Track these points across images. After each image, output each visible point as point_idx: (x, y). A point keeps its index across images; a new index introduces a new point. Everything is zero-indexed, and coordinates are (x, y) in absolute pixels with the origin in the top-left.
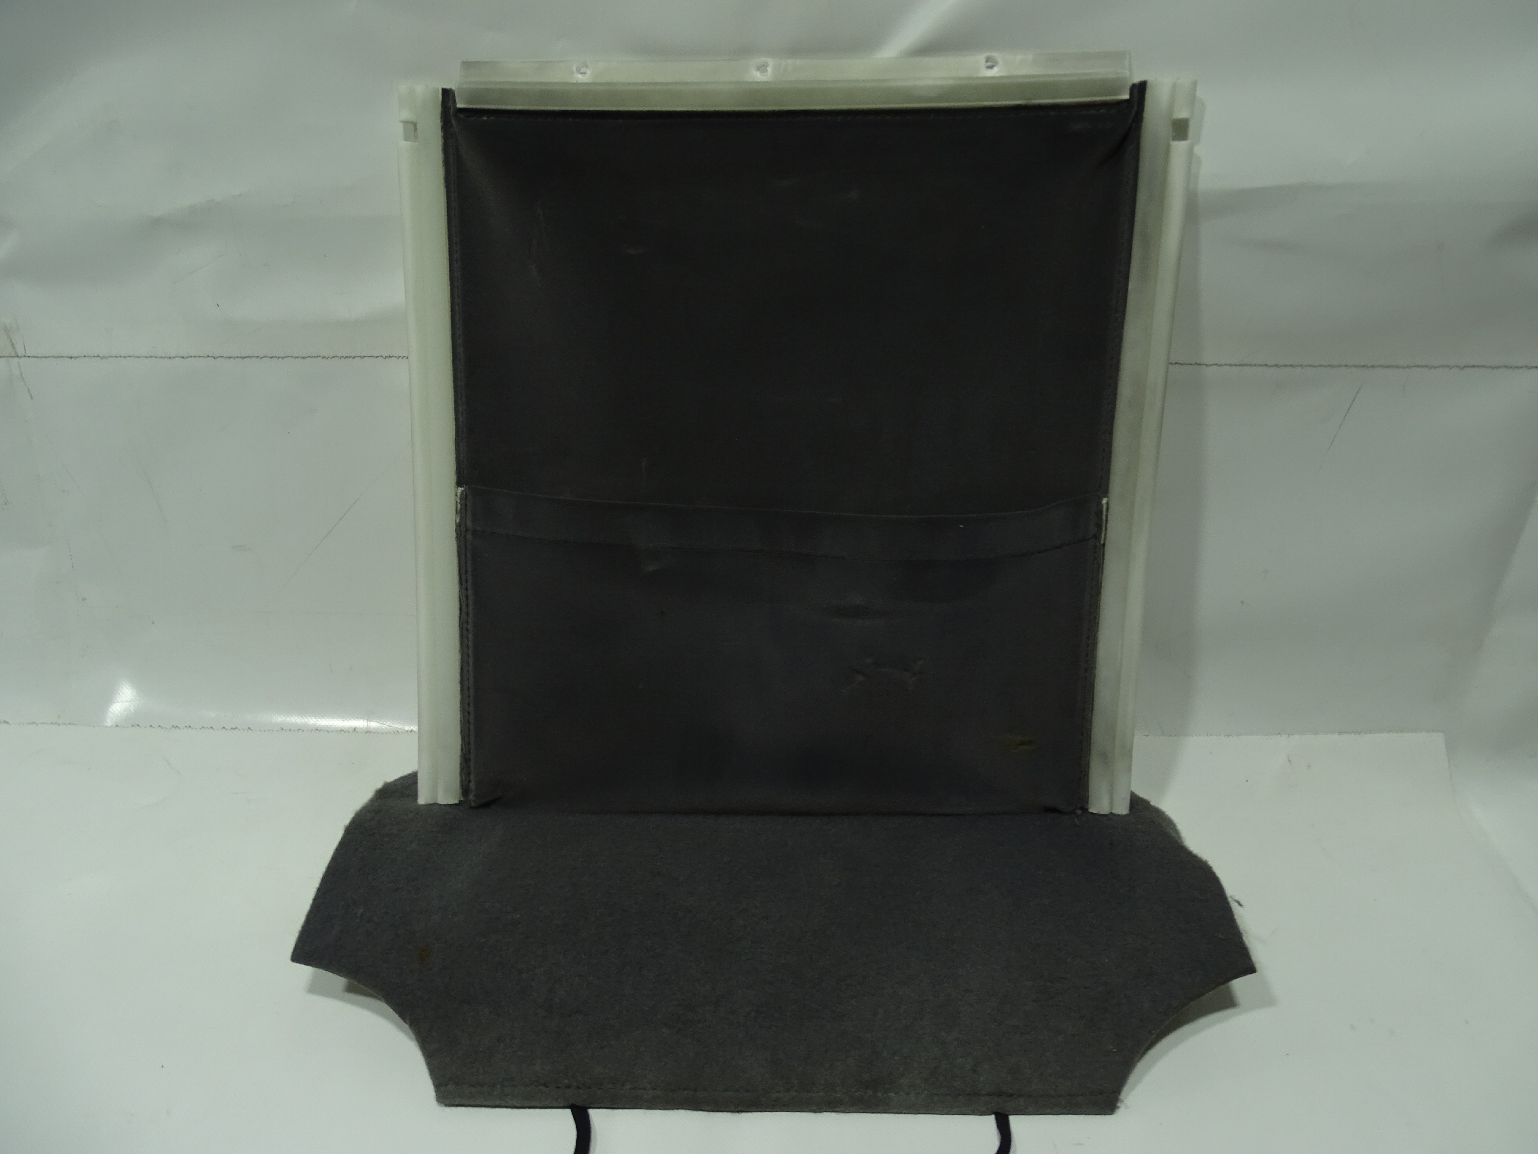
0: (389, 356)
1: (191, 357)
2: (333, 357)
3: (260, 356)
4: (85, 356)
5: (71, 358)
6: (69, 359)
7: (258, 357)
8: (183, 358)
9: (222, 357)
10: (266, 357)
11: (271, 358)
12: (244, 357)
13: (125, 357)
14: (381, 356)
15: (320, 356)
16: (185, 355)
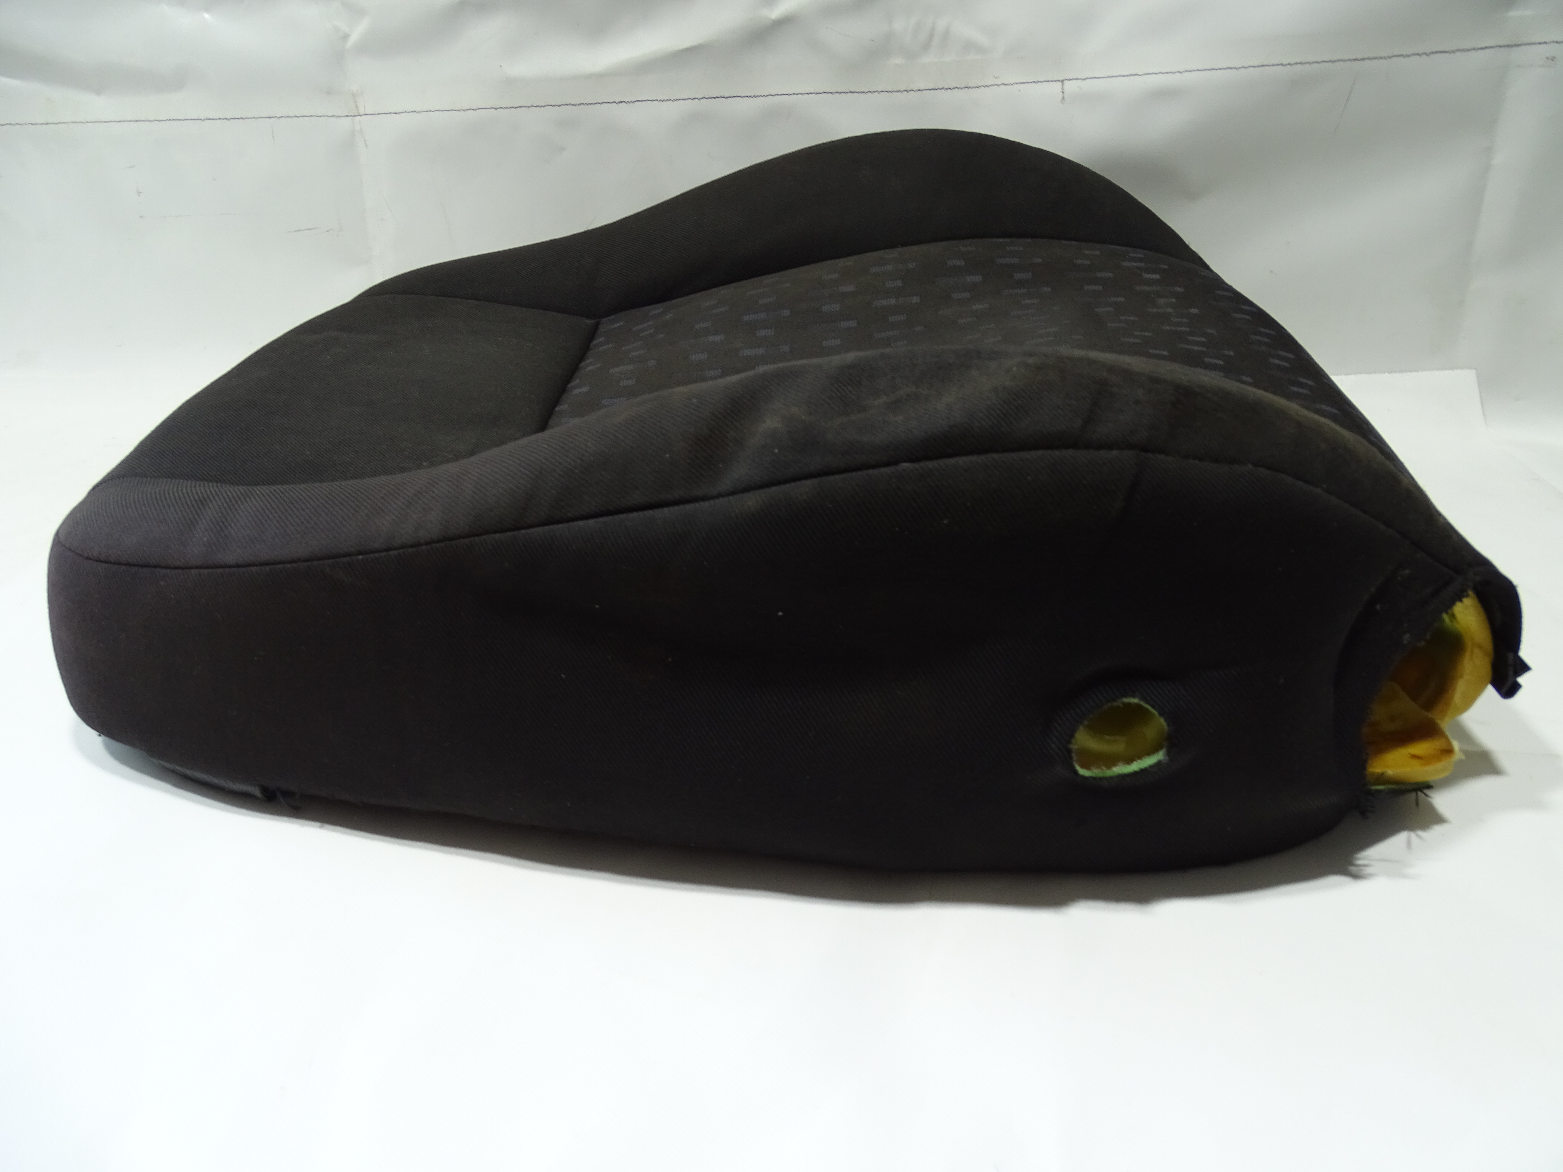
0: (622, 102)
1: (479, 109)
2: (580, 104)
3: (529, 105)
4: (406, 112)
5: (396, 113)
6: (394, 114)
7: (526, 107)
8: (473, 110)
9: (501, 108)
10: (532, 106)
11: (535, 107)
12: (516, 108)
13: (433, 111)
14: (615, 102)
15: (570, 104)
16: (475, 108)
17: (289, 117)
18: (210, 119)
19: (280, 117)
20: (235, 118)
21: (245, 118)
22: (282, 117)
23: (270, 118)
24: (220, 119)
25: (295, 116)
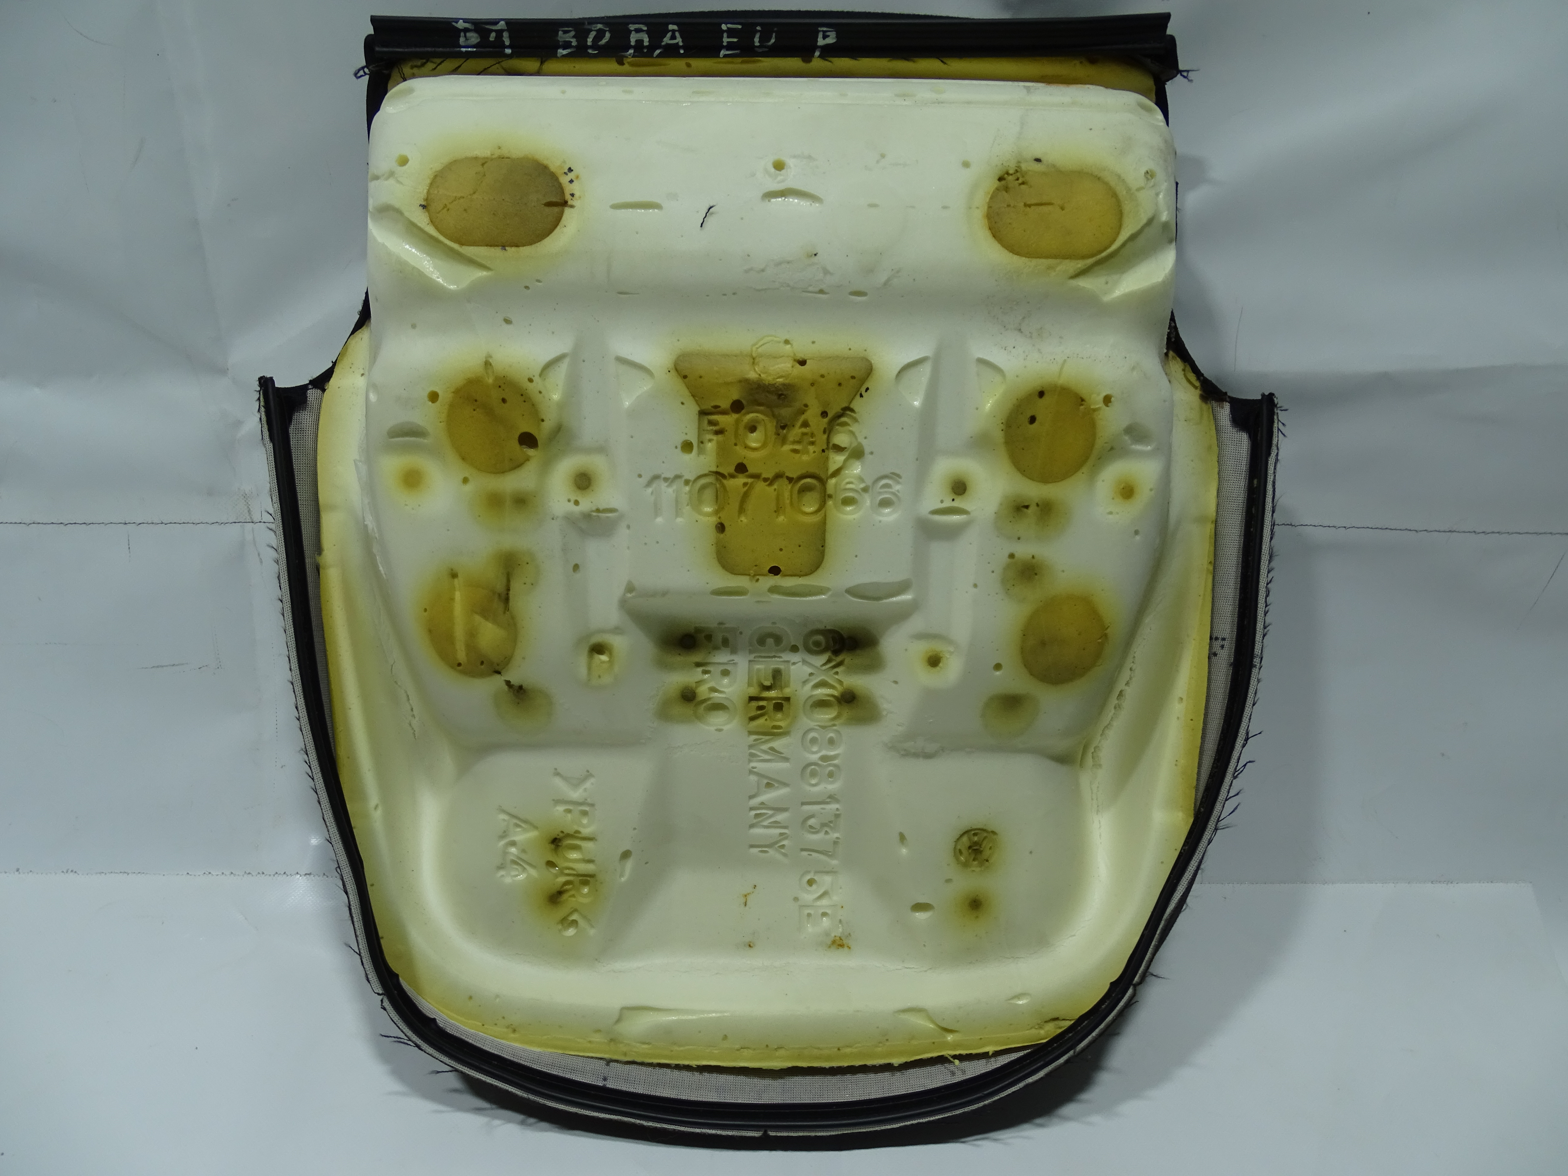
17: (153, 523)
18: (39, 523)
19: (140, 524)
20: (75, 523)
21: (90, 524)
22: (143, 523)
23: (126, 524)
24: (52, 523)
25: (162, 523)
